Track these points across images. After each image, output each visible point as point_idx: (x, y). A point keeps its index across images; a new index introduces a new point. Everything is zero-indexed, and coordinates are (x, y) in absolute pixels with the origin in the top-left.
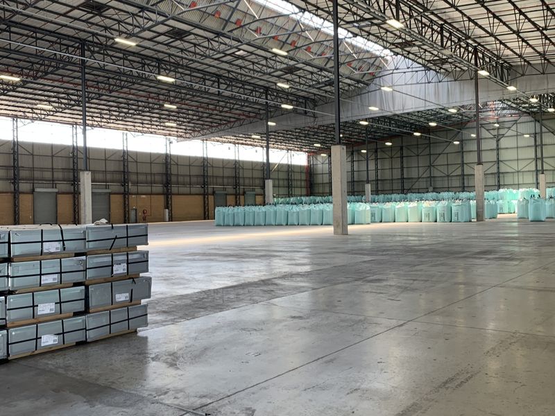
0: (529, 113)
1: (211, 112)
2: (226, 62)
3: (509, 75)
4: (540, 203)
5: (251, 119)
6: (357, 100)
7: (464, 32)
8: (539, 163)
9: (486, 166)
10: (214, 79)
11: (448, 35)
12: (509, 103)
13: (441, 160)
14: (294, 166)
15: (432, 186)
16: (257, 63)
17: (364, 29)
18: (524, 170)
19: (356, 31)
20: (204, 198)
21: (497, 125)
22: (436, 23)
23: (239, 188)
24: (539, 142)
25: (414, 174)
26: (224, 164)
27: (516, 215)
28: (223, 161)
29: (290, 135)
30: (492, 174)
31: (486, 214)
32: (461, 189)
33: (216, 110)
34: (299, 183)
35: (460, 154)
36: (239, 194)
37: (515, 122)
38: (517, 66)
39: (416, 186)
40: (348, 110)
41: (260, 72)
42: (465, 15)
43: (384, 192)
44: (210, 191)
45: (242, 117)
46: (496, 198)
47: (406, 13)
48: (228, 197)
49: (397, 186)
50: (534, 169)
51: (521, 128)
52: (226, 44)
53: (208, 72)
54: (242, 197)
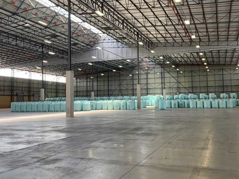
0: (159, 64)
1: (14, 54)
2: (19, 29)
3: (151, 46)
4: (164, 101)
5: (36, 59)
6: (88, 53)
7: (133, 24)
8: (163, 84)
9: (142, 85)
10: (14, 37)
11: (125, 25)
12: (152, 59)
13: (125, 82)
14: (60, 83)
15: (120, 93)
16: (36, 31)
17: (88, 18)
18: (157, 87)
19: (85, 19)
20: (12, 97)
21: (147, 68)
22: (121, 19)
23: (31, 93)
24: (163, 76)
25: (113, 88)
26: (23, 81)
27: (154, 107)
28: (22, 79)
29: (57, 68)
30: (145, 89)
31: (142, 106)
32: (132, 95)
33: (17, 54)
34: (62, 91)
35: (132, 80)
36: (31, 96)
37: (154, 68)
38: (155, 43)
39: (114, 93)
40: (83, 58)
41: (38, 36)
42: (133, 16)
43: (100, 96)
44: (15, 94)
45: (31, 58)
46: (146, 99)
47: (107, 12)
48: (25, 97)
49: (106, 93)
50: (161, 87)
51: (156, 70)
52: (18, 19)
53: (11, 34)
54: (32, 97)
